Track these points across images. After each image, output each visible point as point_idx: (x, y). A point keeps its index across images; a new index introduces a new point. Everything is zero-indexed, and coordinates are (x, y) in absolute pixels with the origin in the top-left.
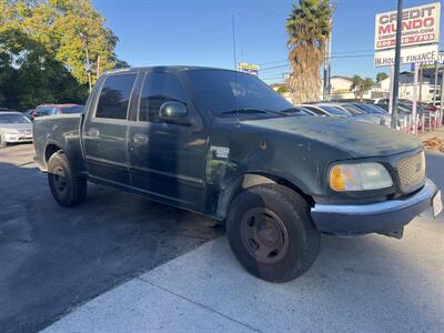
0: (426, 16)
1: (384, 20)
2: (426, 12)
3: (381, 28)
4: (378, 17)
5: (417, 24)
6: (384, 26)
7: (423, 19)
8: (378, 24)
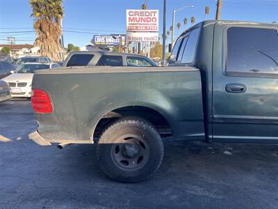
0: (153, 16)
1: (131, 14)
2: (153, 14)
3: (130, 18)
4: (128, 11)
5: (149, 20)
6: (132, 17)
7: (151, 17)
8: (128, 16)
